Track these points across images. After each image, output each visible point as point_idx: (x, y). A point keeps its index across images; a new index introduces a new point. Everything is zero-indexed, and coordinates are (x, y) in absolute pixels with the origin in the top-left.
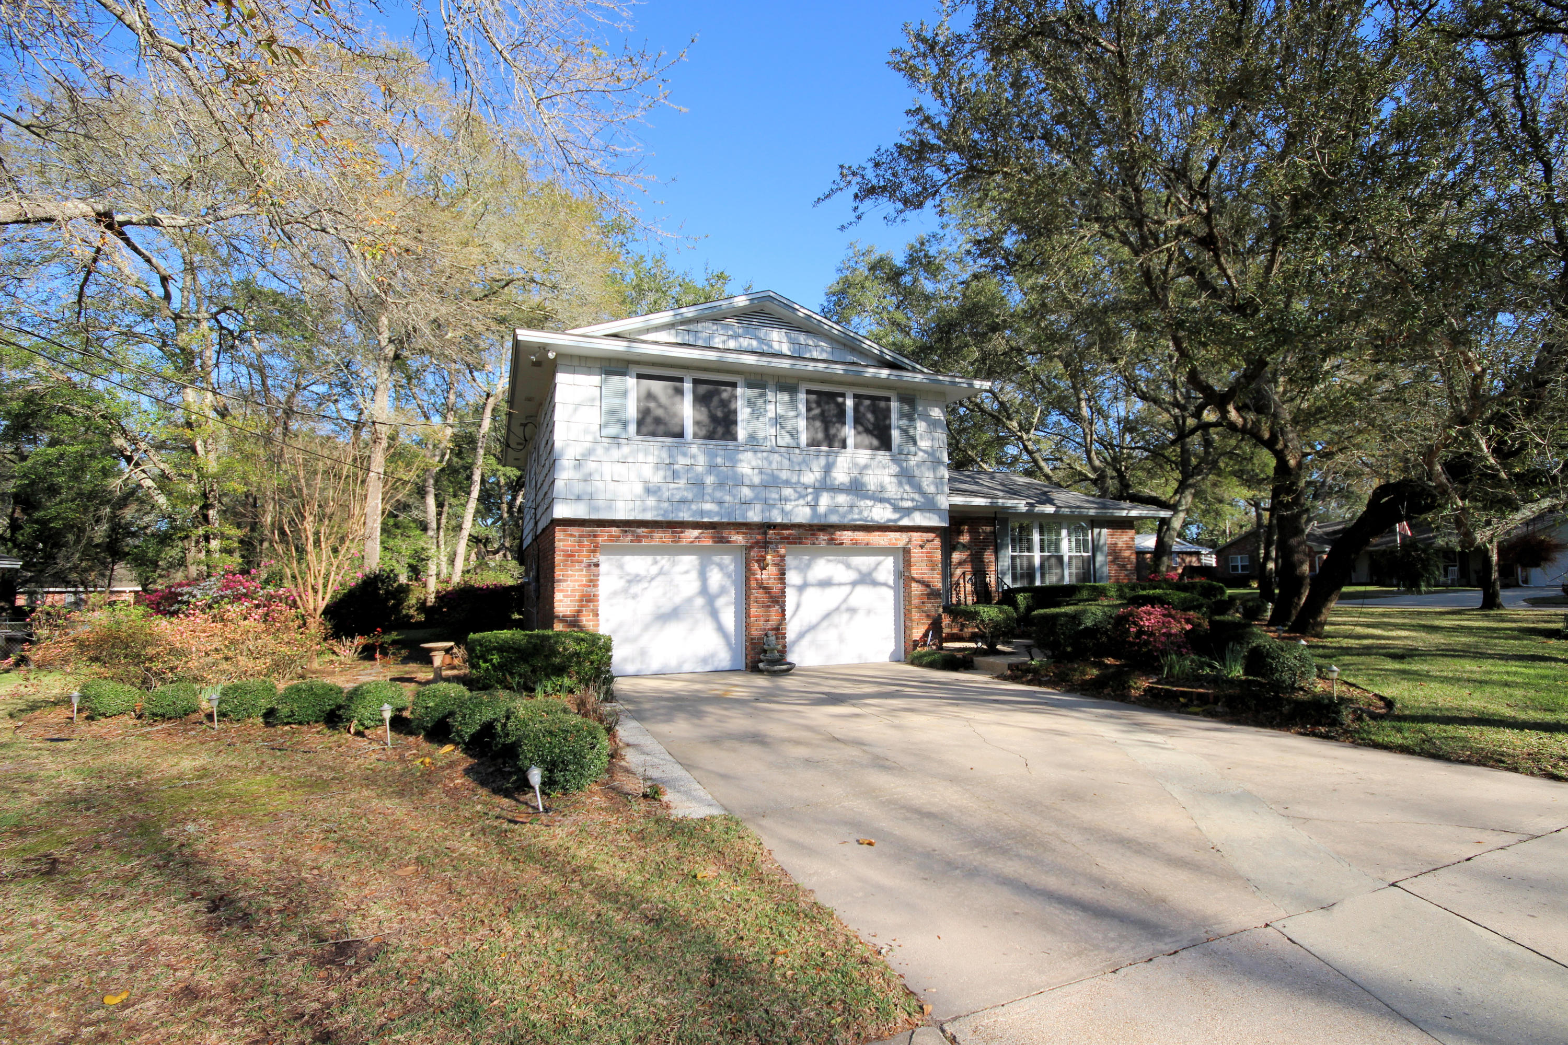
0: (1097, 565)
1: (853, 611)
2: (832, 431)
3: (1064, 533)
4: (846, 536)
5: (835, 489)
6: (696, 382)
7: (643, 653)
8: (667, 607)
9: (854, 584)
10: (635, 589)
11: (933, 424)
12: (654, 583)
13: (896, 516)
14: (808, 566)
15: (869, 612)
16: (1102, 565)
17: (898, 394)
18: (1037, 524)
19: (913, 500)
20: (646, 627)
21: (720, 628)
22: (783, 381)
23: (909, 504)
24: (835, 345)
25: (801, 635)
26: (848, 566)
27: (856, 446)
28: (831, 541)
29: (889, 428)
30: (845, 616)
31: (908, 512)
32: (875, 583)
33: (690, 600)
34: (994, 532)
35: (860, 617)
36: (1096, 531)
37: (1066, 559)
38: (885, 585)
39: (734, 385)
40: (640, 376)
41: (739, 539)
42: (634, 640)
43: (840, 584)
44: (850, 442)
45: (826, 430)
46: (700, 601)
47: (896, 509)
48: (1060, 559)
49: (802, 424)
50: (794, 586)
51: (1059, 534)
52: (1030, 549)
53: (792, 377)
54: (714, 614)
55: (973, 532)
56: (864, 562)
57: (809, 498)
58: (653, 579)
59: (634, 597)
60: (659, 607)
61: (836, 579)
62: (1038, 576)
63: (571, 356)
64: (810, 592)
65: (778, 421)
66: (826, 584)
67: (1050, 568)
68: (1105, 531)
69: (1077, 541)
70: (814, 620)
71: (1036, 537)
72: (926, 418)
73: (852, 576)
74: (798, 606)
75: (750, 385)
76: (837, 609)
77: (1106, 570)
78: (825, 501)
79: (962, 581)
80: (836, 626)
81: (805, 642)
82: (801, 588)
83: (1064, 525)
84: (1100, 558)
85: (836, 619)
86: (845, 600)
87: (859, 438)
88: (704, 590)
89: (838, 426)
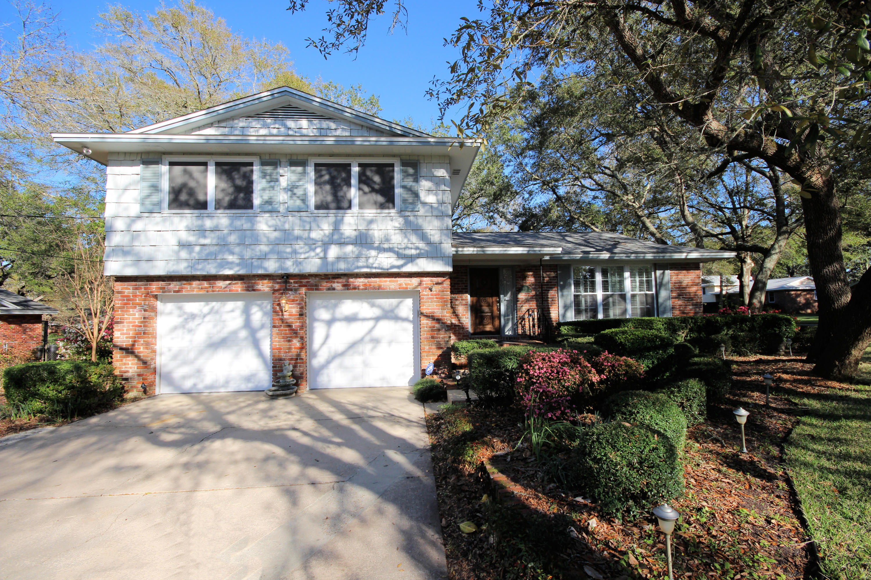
0: (661, 300)
1: (376, 341)
2: (340, 194)
3: (627, 274)
4: (360, 282)
5: (342, 244)
6: (218, 164)
7: (199, 371)
8: (217, 338)
9: (377, 319)
10: (191, 325)
11: (438, 181)
12: (207, 319)
13: (400, 262)
14: (336, 306)
15: (390, 343)
16: (665, 300)
17: (401, 160)
18: (599, 268)
19: (417, 248)
20: (201, 353)
21: (261, 354)
22: (294, 158)
23: (413, 252)
24: (353, 127)
25: (328, 362)
26: (373, 305)
27: (361, 206)
28: (346, 286)
29: (393, 188)
30: (369, 346)
31: (411, 259)
32: (397, 318)
33: (235, 333)
34: (557, 277)
35: (383, 347)
36: (659, 272)
37: (629, 296)
38: (406, 320)
39: (251, 164)
40: (172, 164)
41: (264, 286)
42: (192, 362)
43: (364, 319)
44: (356, 201)
45: (335, 194)
46: (243, 334)
47: (400, 256)
48: (623, 297)
49: (311, 188)
50: (323, 321)
51: (621, 275)
52: (593, 289)
53: (303, 154)
54: (256, 344)
55: (537, 276)
56: (387, 303)
57: (318, 250)
58: (205, 316)
59: (190, 331)
60: (210, 338)
61: (362, 315)
62: (600, 309)
63: (118, 153)
64: (338, 326)
65: (291, 189)
66: (351, 319)
67: (614, 303)
68: (668, 272)
69: (641, 282)
70: (341, 348)
71: (599, 278)
72: (432, 178)
73: (376, 312)
74: (327, 337)
75: (263, 163)
76: (362, 340)
77: (670, 303)
78: (333, 252)
79: (526, 316)
80: (362, 353)
81: (333, 366)
82: (330, 323)
83: (626, 268)
84: (664, 294)
85: (360, 348)
86: (370, 331)
87: (366, 198)
88: (247, 324)
89: (345, 188)
